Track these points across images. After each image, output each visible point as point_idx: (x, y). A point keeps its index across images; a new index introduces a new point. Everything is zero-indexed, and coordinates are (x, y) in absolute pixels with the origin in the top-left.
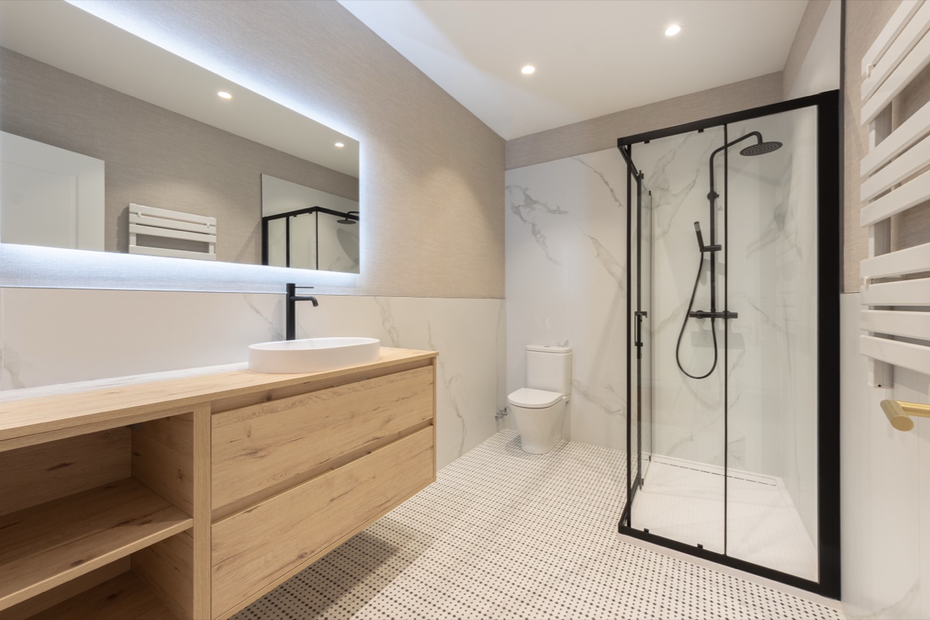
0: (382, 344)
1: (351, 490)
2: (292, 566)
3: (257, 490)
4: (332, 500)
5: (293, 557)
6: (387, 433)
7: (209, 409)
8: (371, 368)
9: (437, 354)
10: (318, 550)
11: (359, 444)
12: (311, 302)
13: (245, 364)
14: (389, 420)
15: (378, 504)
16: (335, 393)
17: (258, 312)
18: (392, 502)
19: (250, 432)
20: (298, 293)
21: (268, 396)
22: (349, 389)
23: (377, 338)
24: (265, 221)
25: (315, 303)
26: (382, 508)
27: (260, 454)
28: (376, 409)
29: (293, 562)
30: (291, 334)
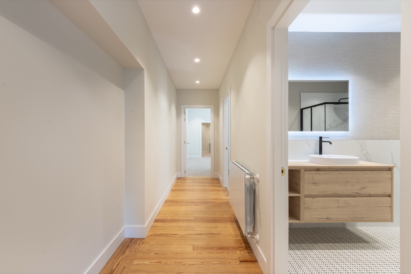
0: (361, 159)
1: (347, 207)
2: (325, 220)
3: (315, 194)
4: (339, 207)
5: (325, 217)
6: (363, 193)
7: (304, 170)
8: (355, 167)
9: (394, 167)
10: (334, 220)
11: (350, 192)
12: (329, 143)
13: (308, 161)
14: (364, 188)
15: (359, 217)
16: (340, 173)
17: (310, 145)
18: (366, 219)
19: (313, 178)
20: (323, 139)
21: (318, 169)
22: (345, 173)
23: (359, 157)
24: (302, 110)
25: (331, 143)
26: (361, 219)
27: (316, 184)
28: (357, 182)
29: (325, 219)
30: (321, 153)
